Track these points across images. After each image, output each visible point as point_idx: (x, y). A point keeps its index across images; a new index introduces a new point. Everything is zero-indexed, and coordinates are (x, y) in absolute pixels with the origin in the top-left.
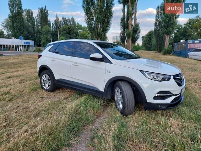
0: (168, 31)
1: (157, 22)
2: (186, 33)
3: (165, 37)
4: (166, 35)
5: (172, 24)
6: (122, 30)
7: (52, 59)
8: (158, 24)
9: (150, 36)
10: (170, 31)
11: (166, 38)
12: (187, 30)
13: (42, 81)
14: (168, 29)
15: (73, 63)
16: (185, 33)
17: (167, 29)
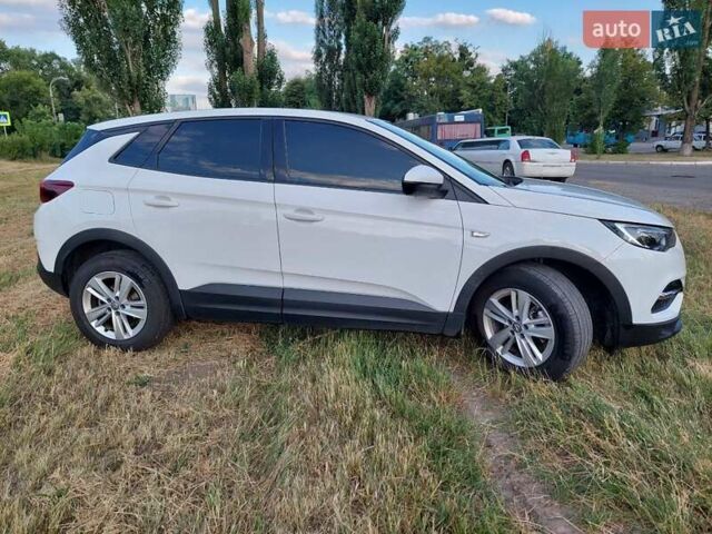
0: (371, 83)
1: (323, 51)
2: (402, 91)
3: (363, 102)
4: (365, 97)
5: (381, 58)
6: (216, 70)
7: (151, 199)
8: (324, 56)
9: (292, 99)
10: (377, 83)
11: (367, 105)
12: (402, 81)
13: (87, 308)
14: (371, 76)
15: (291, 212)
16: (398, 91)
17: (367, 77)
